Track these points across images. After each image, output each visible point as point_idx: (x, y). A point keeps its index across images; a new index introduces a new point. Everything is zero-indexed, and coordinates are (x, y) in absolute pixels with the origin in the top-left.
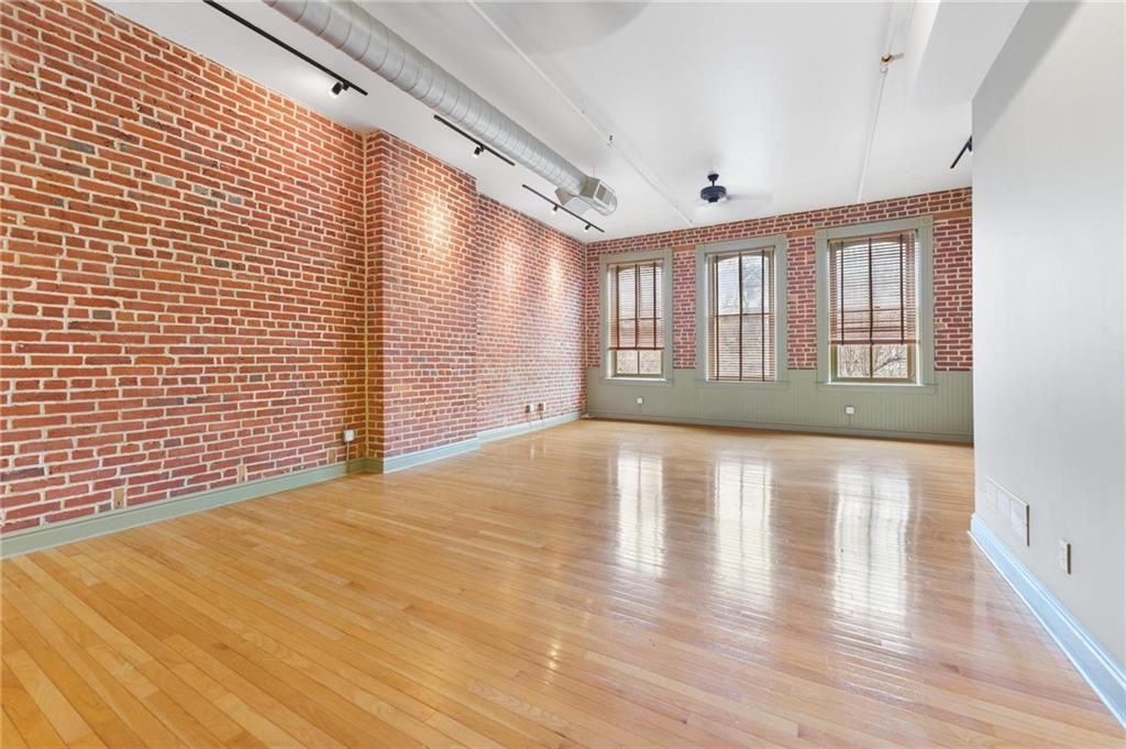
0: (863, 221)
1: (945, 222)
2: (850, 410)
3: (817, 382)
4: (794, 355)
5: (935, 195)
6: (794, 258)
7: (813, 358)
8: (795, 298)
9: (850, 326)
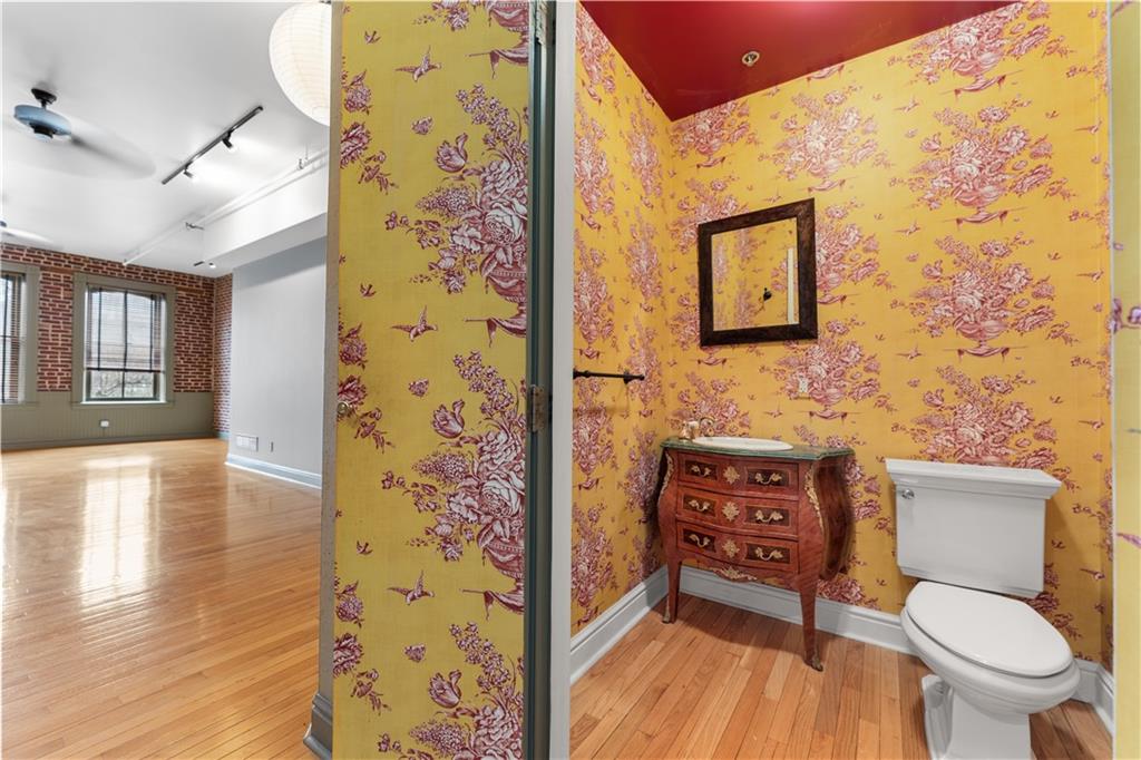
0: (121, 277)
1: (183, 294)
2: (105, 424)
3: (71, 402)
4: (46, 378)
5: (177, 274)
6: (48, 290)
7: (69, 381)
8: (50, 327)
9: (106, 356)
